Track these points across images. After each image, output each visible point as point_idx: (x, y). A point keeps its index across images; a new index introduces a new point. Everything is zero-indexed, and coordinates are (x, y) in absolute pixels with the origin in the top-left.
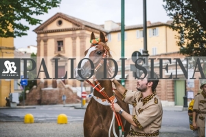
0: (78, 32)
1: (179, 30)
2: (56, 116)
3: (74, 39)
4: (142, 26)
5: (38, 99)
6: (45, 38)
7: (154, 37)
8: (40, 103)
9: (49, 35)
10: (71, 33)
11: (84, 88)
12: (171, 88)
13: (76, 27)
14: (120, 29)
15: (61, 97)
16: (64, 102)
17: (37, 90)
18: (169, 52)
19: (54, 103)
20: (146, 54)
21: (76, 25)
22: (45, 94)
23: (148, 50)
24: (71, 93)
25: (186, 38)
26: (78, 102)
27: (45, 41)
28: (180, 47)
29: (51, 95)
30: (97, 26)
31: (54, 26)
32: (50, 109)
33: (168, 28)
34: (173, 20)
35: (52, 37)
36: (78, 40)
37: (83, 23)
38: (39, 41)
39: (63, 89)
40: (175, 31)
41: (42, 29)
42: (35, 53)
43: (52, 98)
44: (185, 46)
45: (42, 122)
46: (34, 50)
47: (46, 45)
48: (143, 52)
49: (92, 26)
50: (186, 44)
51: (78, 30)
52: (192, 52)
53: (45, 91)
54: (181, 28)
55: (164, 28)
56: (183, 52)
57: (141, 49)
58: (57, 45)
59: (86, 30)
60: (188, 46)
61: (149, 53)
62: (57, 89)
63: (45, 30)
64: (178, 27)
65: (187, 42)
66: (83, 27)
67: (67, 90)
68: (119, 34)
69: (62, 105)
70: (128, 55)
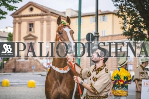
0: (45, 17)
1: (123, 17)
2: (27, 81)
3: (42, 22)
4: (95, 14)
5: (13, 68)
6: (20, 21)
7: (104, 22)
8: (14, 71)
9: (23, 18)
10: (39, 17)
11: (48, 60)
12: (116, 62)
13: (44, 13)
14: (78, 15)
15: (31, 67)
16: (33, 71)
17: (12, 61)
18: (115, 34)
19: (25, 72)
20: (97, 35)
21: (44, 11)
22: (18, 64)
23: (99, 32)
24: (38, 64)
25: (128, 23)
26: (44, 71)
27: (20, 23)
28: (123, 30)
29: (23, 65)
30: (60, 12)
31: (27, 12)
32: (22, 76)
33: (114, 16)
34: (118, 9)
35: (25, 20)
36: (45, 23)
37: (50, 10)
38: (14, 23)
39: (33, 61)
40: (120, 18)
41: (17, 14)
42: (12, 32)
43: (24, 68)
44: (127, 30)
45: (16, 86)
46: (11, 30)
47: (20, 27)
48: (95, 34)
49: (56, 13)
50: (128, 28)
51: (45, 15)
52: (132, 34)
53: (19, 62)
54: (124, 16)
55: (111, 15)
56: (125, 34)
57: (93, 31)
58: (29, 27)
59: (51, 15)
60: (130, 29)
61: (99, 34)
62: (28, 61)
63: (20, 15)
64: (122, 15)
65: (129, 26)
66: (49, 13)
67: (36, 61)
68: (77, 19)
69: (32, 73)
70: (84, 36)
